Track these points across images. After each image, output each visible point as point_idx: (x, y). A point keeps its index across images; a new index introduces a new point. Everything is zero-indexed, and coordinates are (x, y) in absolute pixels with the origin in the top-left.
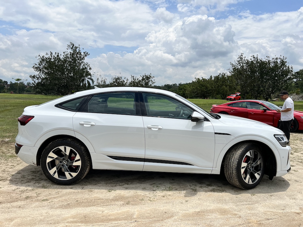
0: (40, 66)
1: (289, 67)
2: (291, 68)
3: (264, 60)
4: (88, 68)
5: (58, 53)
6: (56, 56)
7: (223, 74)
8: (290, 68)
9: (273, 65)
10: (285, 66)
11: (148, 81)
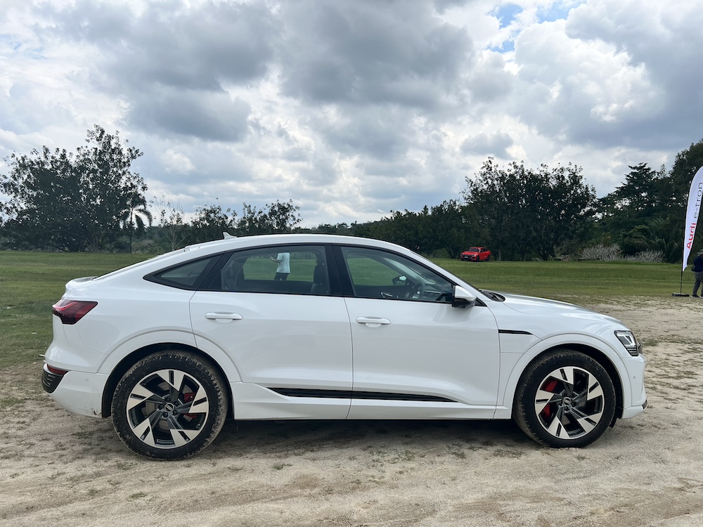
0: (15, 179)
1: (587, 188)
2: (592, 190)
3: (536, 172)
4: (140, 187)
5: (64, 151)
6: (58, 157)
7: (452, 203)
8: (590, 189)
9: (554, 183)
10: (580, 186)
11: (284, 217)
